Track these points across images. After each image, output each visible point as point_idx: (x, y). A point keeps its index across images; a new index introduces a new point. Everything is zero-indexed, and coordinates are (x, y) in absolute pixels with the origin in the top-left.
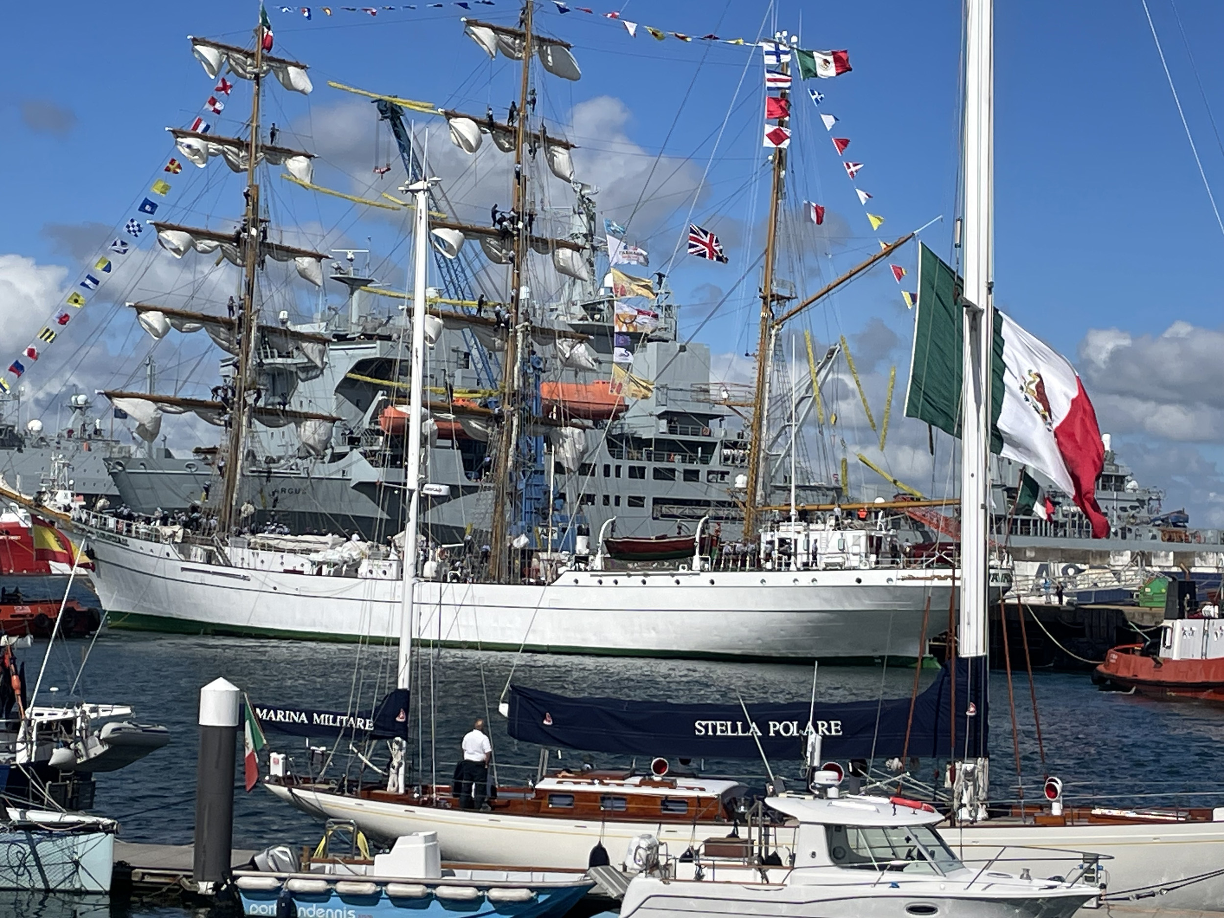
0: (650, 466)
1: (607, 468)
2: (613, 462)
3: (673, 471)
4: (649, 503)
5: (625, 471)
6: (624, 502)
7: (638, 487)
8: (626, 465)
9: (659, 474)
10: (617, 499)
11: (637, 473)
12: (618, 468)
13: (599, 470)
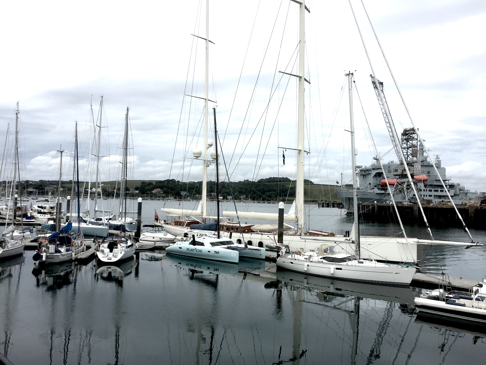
0: (433, 190)
1: (424, 190)
2: (425, 189)
3: (438, 190)
4: (433, 196)
5: (428, 190)
6: (428, 196)
7: (430, 193)
8: (428, 189)
9: (435, 191)
10: (426, 195)
11: (430, 191)
12: (426, 190)
13: (423, 190)
